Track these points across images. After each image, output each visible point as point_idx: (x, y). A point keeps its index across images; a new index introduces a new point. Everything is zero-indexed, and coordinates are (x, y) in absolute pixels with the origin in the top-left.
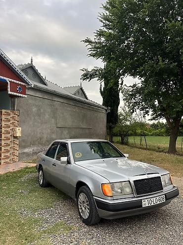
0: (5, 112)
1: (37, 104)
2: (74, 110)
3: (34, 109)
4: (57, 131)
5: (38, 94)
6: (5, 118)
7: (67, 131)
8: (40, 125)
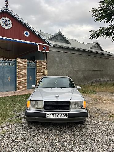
0: (39, 62)
1: (59, 56)
2: (88, 59)
3: (58, 59)
4: (73, 72)
5: (60, 50)
6: (39, 65)
7: (81, 73)
8: (61, 68)
